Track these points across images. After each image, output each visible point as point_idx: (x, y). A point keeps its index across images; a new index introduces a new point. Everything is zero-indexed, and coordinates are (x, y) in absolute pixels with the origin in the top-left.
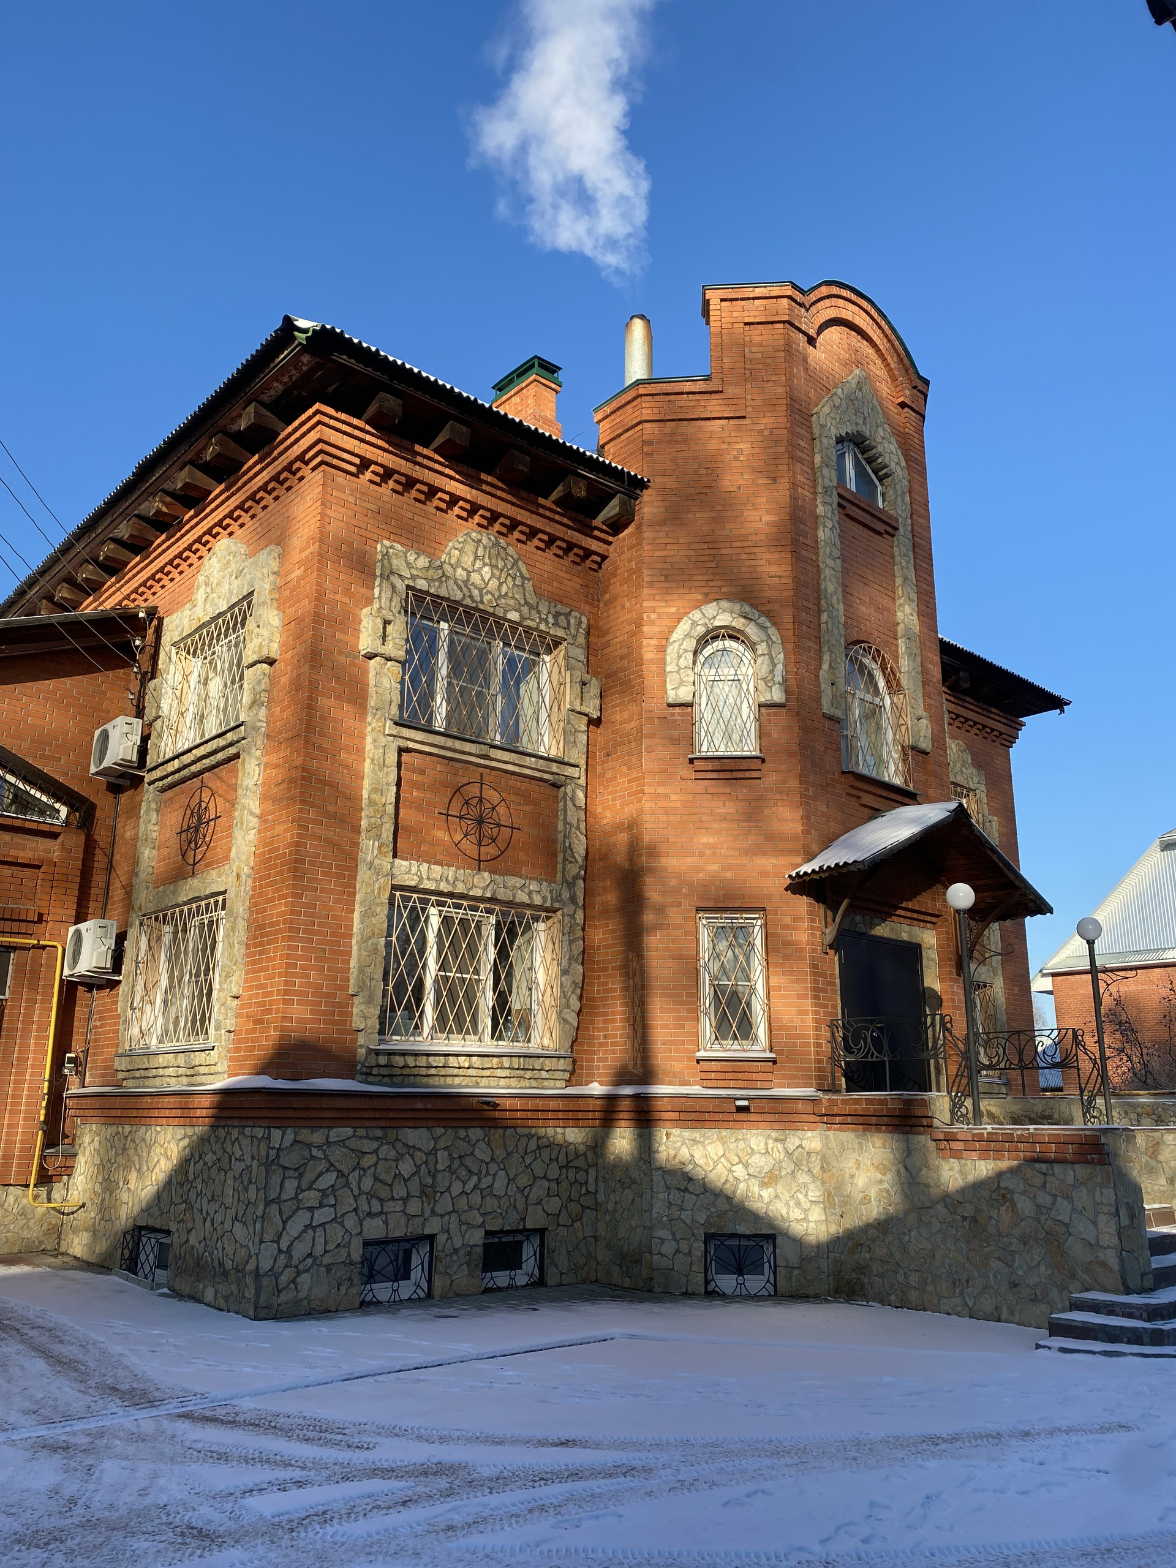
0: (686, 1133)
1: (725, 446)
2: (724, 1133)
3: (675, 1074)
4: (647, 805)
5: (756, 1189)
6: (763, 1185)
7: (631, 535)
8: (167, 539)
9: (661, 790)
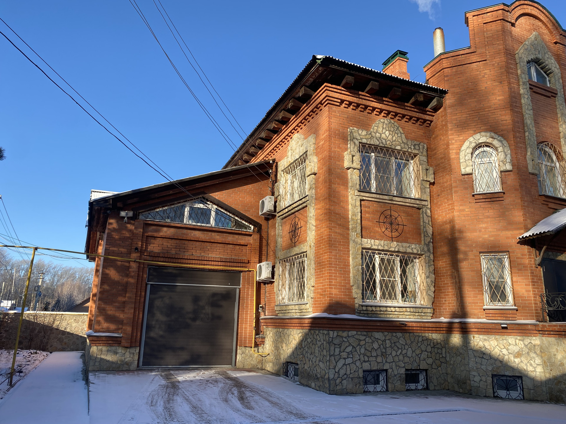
0: (481, 337)
1: (478, 73)
2: (497, 337)
3: (475, 315)
4: (456, 214)
5: (512, 358)
6: (515, 357)
7: (441, 112)
8: (277, 136)
9: (461, 208)
